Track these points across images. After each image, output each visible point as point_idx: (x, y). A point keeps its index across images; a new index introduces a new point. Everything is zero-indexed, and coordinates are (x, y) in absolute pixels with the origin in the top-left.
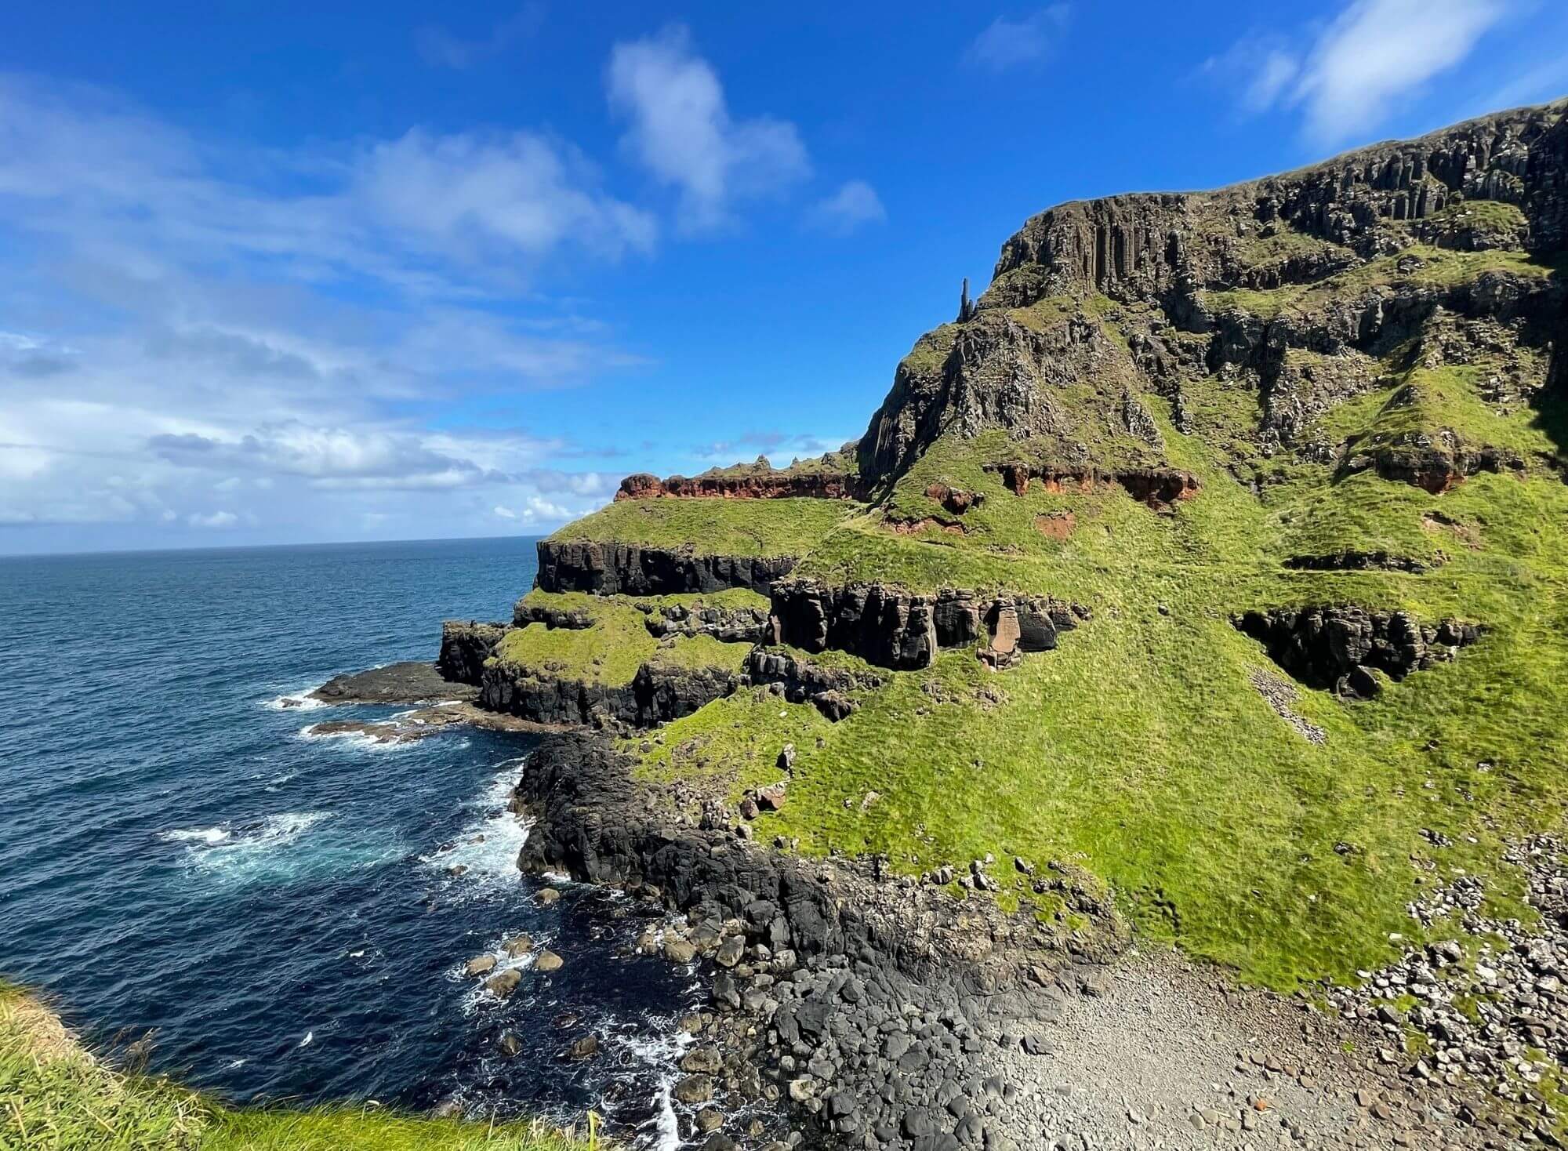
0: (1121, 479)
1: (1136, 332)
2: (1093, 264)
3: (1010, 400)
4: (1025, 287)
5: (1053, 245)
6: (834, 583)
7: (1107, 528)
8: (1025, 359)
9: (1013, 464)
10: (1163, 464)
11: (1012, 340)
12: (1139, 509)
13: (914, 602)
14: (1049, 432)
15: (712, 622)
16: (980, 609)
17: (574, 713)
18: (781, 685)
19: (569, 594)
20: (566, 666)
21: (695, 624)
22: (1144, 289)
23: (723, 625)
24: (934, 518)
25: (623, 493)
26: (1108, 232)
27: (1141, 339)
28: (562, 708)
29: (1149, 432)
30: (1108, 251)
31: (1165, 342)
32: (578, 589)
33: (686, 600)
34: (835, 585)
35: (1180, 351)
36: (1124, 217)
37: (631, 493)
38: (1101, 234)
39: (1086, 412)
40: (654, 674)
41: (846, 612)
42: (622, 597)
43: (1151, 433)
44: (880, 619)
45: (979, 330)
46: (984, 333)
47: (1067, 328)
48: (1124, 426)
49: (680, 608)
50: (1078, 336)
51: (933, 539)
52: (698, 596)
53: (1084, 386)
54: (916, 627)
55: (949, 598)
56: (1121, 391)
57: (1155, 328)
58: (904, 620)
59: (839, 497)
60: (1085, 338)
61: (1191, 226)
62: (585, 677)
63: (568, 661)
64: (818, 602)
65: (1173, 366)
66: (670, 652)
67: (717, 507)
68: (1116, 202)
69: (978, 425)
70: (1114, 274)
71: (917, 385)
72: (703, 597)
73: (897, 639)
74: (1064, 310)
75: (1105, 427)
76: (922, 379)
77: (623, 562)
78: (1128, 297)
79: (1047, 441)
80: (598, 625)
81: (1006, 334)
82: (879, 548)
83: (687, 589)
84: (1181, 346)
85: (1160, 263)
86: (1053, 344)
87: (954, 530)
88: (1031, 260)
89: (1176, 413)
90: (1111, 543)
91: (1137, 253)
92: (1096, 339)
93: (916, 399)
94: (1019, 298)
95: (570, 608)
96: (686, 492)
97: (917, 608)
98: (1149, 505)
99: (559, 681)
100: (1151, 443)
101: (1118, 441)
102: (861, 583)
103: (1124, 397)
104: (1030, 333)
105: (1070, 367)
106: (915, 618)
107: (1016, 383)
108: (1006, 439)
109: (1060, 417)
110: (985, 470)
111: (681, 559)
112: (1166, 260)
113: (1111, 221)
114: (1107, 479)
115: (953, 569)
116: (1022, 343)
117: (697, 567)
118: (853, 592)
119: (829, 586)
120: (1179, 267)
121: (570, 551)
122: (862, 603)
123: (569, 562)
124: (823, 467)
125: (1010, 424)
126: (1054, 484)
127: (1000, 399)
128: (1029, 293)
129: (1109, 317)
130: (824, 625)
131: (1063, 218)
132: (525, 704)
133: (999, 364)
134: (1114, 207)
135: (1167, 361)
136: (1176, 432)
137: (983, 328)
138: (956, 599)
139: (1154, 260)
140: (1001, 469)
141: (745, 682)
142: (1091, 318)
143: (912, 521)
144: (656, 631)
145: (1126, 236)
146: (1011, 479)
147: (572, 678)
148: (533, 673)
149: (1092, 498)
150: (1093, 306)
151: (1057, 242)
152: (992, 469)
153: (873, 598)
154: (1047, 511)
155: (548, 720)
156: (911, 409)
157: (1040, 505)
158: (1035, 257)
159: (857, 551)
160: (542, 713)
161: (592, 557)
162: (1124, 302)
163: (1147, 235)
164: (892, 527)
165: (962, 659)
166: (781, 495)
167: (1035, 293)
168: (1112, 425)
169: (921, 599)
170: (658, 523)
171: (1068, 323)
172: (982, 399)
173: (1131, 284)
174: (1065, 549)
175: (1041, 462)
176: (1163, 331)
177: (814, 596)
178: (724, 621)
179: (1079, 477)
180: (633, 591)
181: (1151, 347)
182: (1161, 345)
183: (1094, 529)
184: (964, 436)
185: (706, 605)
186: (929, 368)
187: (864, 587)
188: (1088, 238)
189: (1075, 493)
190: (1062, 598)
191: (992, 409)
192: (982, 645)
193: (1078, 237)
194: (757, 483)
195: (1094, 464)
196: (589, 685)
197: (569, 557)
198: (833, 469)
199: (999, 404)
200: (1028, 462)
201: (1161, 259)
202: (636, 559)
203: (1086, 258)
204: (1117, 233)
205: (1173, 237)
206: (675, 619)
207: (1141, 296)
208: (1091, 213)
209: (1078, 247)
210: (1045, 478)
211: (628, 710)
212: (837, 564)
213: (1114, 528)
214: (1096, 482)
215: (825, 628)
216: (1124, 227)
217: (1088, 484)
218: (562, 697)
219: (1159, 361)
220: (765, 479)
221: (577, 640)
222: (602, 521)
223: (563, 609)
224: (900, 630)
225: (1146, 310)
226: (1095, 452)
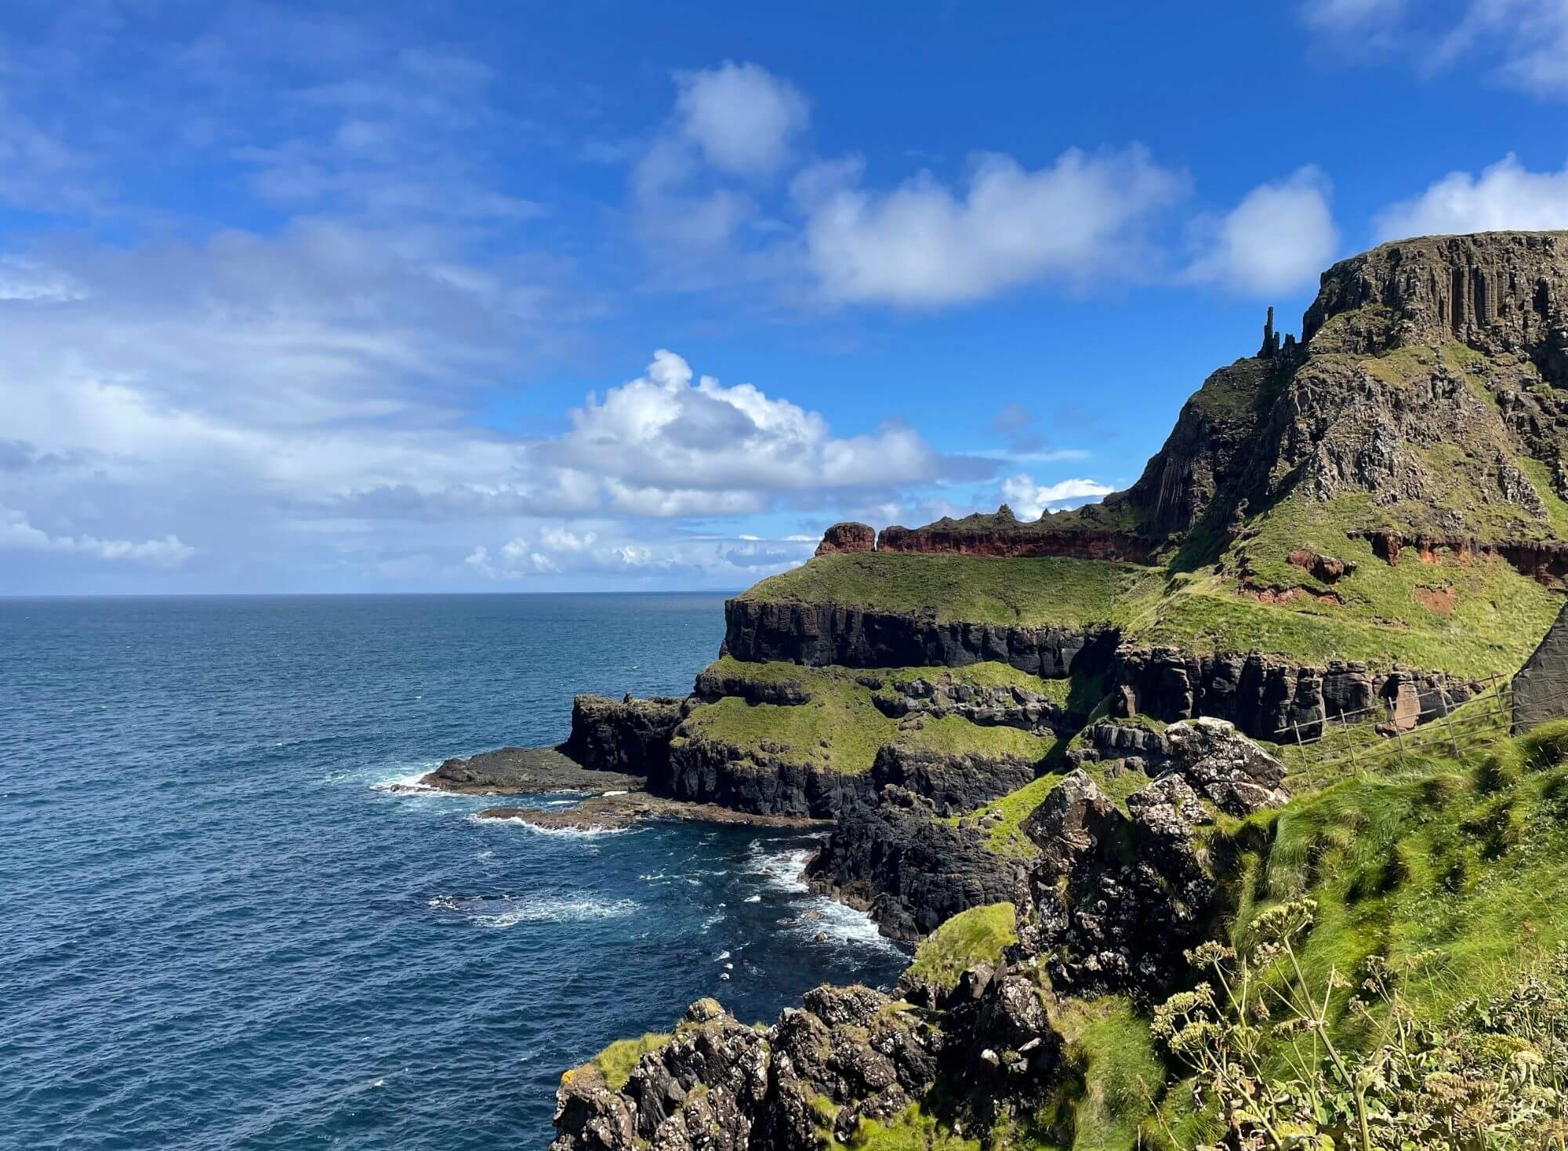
0: (1501, 551)
1: (1504, 388)
2: (1449, 310)
3: (1372, 461)
4: (1370, 332)
5: (1403, 286)
6: (1202, 651)
7: (1493, 604)
8: (1385, 417)
9: (1384, 531)
10: (1550, 536)
11: (1369, 395)
12: (1526, 583)
13: (1303, 673)
14: (1418, 497)
15: (964, 701)
16: (1374, 683)
17: (800, 802)
18: (1138, 760)
19: (774, 664)
20: (787, 747)
21: (944, 703)
22: (1511, 340)
23: (979, 705)
24: (1304, 587)
25: (828, 545)
26: (1466, 274)
27: (1511, 396)
28: (787, 797)
29: (1530, 499)
30: (1466, 295)
31: (1538, 400)
32: (783, 657)
33: (933, 675)
34: (1203, 654)
35: (1556, 410)
36: (1485, 259)
37: (839, 545)
38: (1458, 276)
39: (1456, 475)
40: (903, 758)
41: (1219, 683)
42: (840, 669)
43: (1532, 501)
44: (1261, 690)
45: (1316, 378)
46: (1324, 381)
47: (1429, 383)
48: (1501, 493)
49: (924, 683)
50: (1440, 391)
51: (1306, 609)
52: (943, 669)
53: (1450, 448)
54: (1306, 699)
55: (1341, 671)
56: (1494, 453)
57: (1526, 383)
58: (1292, 691)
59: (1106, 557)
60: (1449, 394)
61: (1561, 272)
62: (814, 762)
63: (789, 741)
64: (1184, 671)
65: (1549, 427)
66: (918, 735)
67: (954, 565)
68: (1475, 242)
69: (1334, 487)
70: (1474, 320)
71: (1214, 431)
72: (951, 671)
73: (1284, 711)
74: (1424, 362)
75: (1479, 494)
76: (1221, 423)
77: (841, 626)
78: (1492, 348)
79: (1418, 507)
80: (815, 700)
81: (1362, 388)
82: (1250, 617)
83: (927, 662)
84: (1558, 405)
85: (1527, 312)
86: (1415, 400)
87: (1329, 601)
88: (1375, 301)
89: (1557, 480)
90: (1499, 620)
91: (1500, 299)
92: (1461, 395)
93: (1214, 446)
94: (1363, 343)
95: (780, 680)
96: (909, 547)
97: (1308, 679)
98: (1538, 579)
99: (781, 766)
100: (1534, 513)
101: (1495, 508)
102: (1236, 653)
103: (1498, 461)
104: (1390, 388)
105: (1434, 425)
106: (1304, 689)
107: (1378, 443)
108: (1370, 504)
109: (1428, 480)
110: (1350, 536)
111: (920, 625)
112: (1535, 308)
113: (1469, 262)
114: (1486, 550)
115: (1340, 640)
116: (1381, 399)
117: (942, 636)
118: (1228, 661)
119: (1197, 654)
120: (1551, 317)
121: (775, 611)
122: (1237, 673)
123: (776, 625)
124: (1084, 522)
125: (1372, 487)
126: (1428, 554)
127: (1358, 458)
128: (1375, 339)
129: (1470, 369)
130: (1189, 695)
131: (1414, 258)
132: (738, 793)
133: (1356, 421)
134: (1473, 248)
135: (1542, 421)
136: (1558, 500)
137: (1322, 376)
138: (1347, 672)
139: (1521, 307)
140: (1368, 536)
141: (1088, 757)
142: (1455, 372)
143: (1278, 590)
144: (891, 710)
145: (1488, 281)
146: (1381, 546)
147: (799, 761)
148: (746, 755)
149: (1472, 570)
150: (1455, 359)
151: (1408, 284)
152: (1357, 536)
153: (1252, 667)
154: (1426, 583)
155: (769, 812)
156: (1206, 458)
157: (1417, 577)
158: (1379, 297)
159: (1223, 619)
160: (762, 803)
161: (806, 620)
162: (1488, 353)
163: (1512, 280)
164: (1254, 594)
165: (1359, 733)
166: (1031, 554)
167: (1383, 339)
168: (1486, 491)
169: (1312, 670)
170: (880, 582)
171: (1429, 377)
172: (1338, 459)
173: (1495, 334)
174: (1453, 624)
175: (1413, 530)
176: (1535, 388)
177: (1179, 665)
178: (980, 700)
179: (1455, 546)
180: (852, 662)
181: (1523, 405)
182: (1534, 403)
183: (1479, 604)
184: (1319, 498)
185: (956, 681)
186: (1229, 412)
187: (1240, 656)
188: (1443, 280)
189: (1452, 565)
190: (1458, 674)
191: (1349, 469)
192: (1379, 719)
193: (1433, 280)
194: (1002, 539)
195: (1471, 534)
196: (820, 771)
197: (775, 620)
198: (1097, 524)
199: (1358, 464)
200: (1399, 529)
201: (1529, 307)
202: (857, 622)
203: (1441, 303)
204: (1477, 276)
205: (1543, 285)
206: (916, 695)
207: (1507, 347)
208: (1446, 253)
209: (1433, 290)
210: (1419, 547)
211: (866, 802)
212: (1201, 632)
213: (1501, 604)
214: (1474, 553)
215: (1191, 700)
216: (1485, 270)
217: (1466, 554)
218: (787, 784)
219: (1532, 420)
220: (1012, 533)
221: (794, 718)
222: (811, 577)
223: (770, 681)
224: (1288, 702)
225: (1514, 364)
226: (1471, 521)
